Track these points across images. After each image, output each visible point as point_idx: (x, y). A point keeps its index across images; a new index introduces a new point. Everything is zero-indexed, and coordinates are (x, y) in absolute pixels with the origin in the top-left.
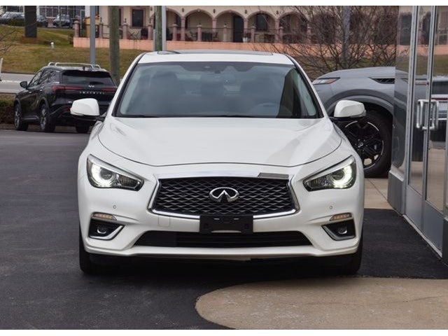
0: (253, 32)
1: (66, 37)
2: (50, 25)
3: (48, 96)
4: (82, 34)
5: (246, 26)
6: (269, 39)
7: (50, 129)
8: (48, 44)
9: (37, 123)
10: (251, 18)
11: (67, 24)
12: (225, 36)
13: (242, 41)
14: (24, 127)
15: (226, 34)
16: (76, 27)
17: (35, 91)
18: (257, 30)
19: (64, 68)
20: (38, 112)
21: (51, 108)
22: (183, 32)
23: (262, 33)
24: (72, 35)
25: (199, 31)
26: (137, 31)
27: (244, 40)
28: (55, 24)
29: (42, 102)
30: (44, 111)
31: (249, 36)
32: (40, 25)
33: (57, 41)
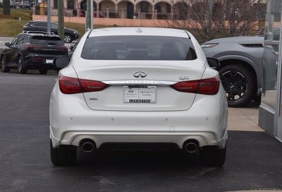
0: (139, 13)
1: (28, 14)
2: (18, 7)
3: (23, 52)
4: (38, 13)
5: (135, 9)
6: (149, 17)
7: (24, 72)
8: (17, 18)
9: (16, 68)
10: (138, 5)
11: (28, 7)
12: (123, 15)
13: (132, 18)
14: (7, 70)
15: (123, 14)
16: (34, 9)
17: (14, 48)
18: (142, 11)
19: (32, 34)
20: (17, 61)
21: (25, 59)
22: (98, 12)
23: (145, 13)
24: (32, 14)
25: (108, 12)
26: (70, 12)
27: (134, 17)
28: (20, 6)
29: (19, 55)
30: (20, 61)
31: (137, 15)
32: (12, 7)
33: (23, 17)
